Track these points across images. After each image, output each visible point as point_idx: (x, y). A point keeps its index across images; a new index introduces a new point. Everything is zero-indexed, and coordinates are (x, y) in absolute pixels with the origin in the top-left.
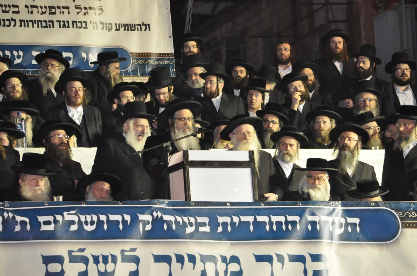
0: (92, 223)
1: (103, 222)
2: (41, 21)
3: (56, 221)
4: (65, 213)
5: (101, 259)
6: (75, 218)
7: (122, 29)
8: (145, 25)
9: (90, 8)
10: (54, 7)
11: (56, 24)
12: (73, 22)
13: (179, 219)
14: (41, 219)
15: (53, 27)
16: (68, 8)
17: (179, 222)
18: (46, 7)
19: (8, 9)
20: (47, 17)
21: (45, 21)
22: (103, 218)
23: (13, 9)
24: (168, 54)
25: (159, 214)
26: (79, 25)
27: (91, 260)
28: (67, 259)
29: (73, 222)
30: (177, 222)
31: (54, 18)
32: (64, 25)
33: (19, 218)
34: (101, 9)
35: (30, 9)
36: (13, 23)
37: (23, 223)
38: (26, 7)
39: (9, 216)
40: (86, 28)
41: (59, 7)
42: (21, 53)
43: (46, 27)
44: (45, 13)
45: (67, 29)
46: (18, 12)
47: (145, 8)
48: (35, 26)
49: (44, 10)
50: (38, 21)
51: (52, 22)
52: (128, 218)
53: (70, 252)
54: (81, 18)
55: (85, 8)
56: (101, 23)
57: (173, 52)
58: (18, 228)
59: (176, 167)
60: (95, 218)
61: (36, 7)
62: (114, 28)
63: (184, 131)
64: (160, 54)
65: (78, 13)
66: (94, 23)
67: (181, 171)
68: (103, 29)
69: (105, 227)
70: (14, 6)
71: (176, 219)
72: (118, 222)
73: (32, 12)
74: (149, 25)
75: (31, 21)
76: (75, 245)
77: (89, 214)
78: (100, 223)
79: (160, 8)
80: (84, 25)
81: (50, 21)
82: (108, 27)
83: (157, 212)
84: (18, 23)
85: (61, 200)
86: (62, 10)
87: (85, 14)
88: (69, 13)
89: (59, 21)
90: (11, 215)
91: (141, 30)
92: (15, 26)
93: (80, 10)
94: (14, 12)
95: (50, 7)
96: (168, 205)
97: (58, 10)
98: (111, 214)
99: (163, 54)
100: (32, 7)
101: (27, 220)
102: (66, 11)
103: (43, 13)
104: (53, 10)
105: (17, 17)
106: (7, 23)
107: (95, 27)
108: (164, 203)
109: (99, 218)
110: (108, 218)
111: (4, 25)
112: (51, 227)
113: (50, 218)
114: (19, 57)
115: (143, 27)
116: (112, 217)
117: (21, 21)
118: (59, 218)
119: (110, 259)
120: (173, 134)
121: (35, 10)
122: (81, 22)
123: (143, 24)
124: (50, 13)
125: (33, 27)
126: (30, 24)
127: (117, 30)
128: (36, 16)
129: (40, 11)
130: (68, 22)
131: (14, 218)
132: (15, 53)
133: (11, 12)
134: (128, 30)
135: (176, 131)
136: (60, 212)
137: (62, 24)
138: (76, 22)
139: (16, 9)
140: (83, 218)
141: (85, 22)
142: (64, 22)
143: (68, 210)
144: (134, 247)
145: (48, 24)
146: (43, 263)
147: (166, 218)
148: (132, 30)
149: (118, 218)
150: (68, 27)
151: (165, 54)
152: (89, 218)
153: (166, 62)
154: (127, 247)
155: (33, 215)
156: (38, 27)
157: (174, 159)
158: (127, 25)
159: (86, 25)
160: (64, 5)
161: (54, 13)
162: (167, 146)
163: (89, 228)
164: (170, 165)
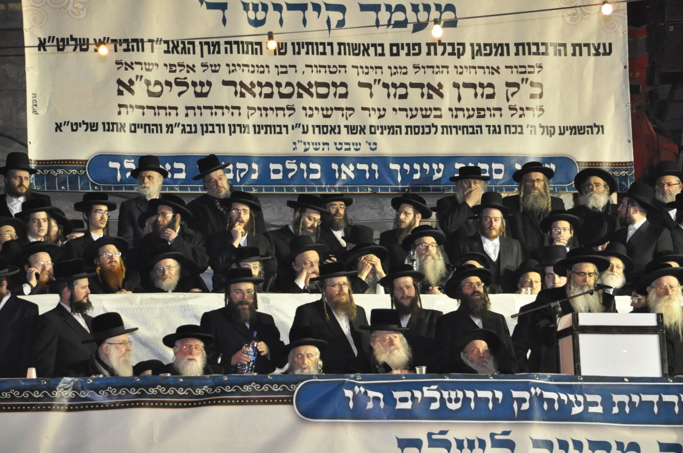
0: (457, 400)
1: (470, 399)
2: (467, 127)
3: (413, 398)
4: (425, 389)
5: (465, 444)
6: (437, 395)
7: (568, 133)
8: (598, 127)
9: (527, 109)
10: (483, 110)
11: (485, 130)
12: (506, 126)
13: (563, 397)
14: (397, 395)
15: (481, 133)
16: (500, 109)
17: (564, 401)
18: (473, 110)
19: (428, 113)
20: (474, 121)
21: (472, 127)
22: (470, 394)
23: (434, 113)
24: (626, 163)
25: (538, 391)
26: (513, 130)
27: (454, 444)
28: (425, 443)
29: (434, 400)
30: (560, 401)
31: (483, 122)
32: (495, 130)
33: (372, 394)
34: (542, 109)
35: (454, 113)
36: (433, 130)
37: (376, 399)
38: (450, 109)
39: (360, 391)
40: (521, 133)
41: (489, 109)
42: (442, 166)
43: (473, 133)
44: (472, 116)
45: (498, 135)
46: (440, 117)
47: (598, 106)
48: (460, 132)
49: (471, 113)
50: (463, 127)
51: (480, 127)
52: (499, 395)
53: (430, 435)
54: (516, 121)
55: (522, 109)
56: (541, 126)
57: (633, 160)
58: (370, 405)
59: (566, 332)
60: (460, 395)
61: (462, 110)
62: (557, 131)
63: (582, 287)
64: (615, 163)
65: (512, 115)
66: (532, 126)
67: (570, 338)
68: (543, 133)
69: (473, 405)
70: (436, 109)
71: (559, 397)
72: (487, 399)
73: (456, 116)
74: (602, 127)
75: (455, 127)
76: (435, 427)
77: (453, 390)
78: (466, 400)
79: (617, 105)
80: (519, 130)
81: (477, 126)
82: (549, 131)
83: (535, 388)
84: (440, 130)
85: (424, 372)
86: (493, 112)
87: (521, 116)
88: (501, 115)
89: (489, 126)
90: (362, 390)
91: (592, 133)
92: (435, 133)
93: (514, 112)
94: (435, 116)
95: (479, 109)
96: (550, 380)
97: (487, 113)
98: (479, 390)
99: (619, 163)
100: (457, 109)
101: (381, 396)
102: (497, 113)
103: (470, 117)
104: (482, 113)
105: (439, 122)
106: (427, 130)
107: (533, 131)
108: (545, 377)
109: (464, 394)
110: (476, 394)
111: (423, 133)
112: (408, 405)
113: (408, 394)
114: (439, 171)
115: (595, 130)
116: (482, 394)
117: (443, 127)
118: (417, 394)
119: (477, 444)
120: (568, 291)
121: (460, 113)
122: (515, 126)
123: (595, 126)
124: (478, 117)
125: (457, 133)
126: (454, 130)
127: (561, 134)
128: (462, 121)
129: (467, 115)
130: (499, 126)
131: (366, 393)
132: (435, 166)
133: (432, 116)
134: (575, 134)
135: (572, 287)
136: (419, 387)
137: (492, 129)
138: (509, 126)
139: (438, 113)
140: (446, 395)
141: (521, 126)
142: (494, 126)
143: (428, 384)
144: (507, 429)
145: (475, 130)
146: (399, 446)
147: (547, 395)
148: (580, 134)
149: (488, 394)
150: (500, 133)
151: (622, 163)
152: (453, 395)
153: (623, 173)
154: (498, 430)
155: (387, 391)
156: (463, 133)
157: (563, 322)
158: (574, 127)
159: (522, 130)
160: (495, 107)
161: (484, 116)
162: (555, 307)
163: (453, 406)
164: (559, 329)
